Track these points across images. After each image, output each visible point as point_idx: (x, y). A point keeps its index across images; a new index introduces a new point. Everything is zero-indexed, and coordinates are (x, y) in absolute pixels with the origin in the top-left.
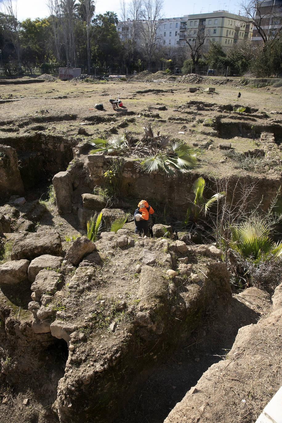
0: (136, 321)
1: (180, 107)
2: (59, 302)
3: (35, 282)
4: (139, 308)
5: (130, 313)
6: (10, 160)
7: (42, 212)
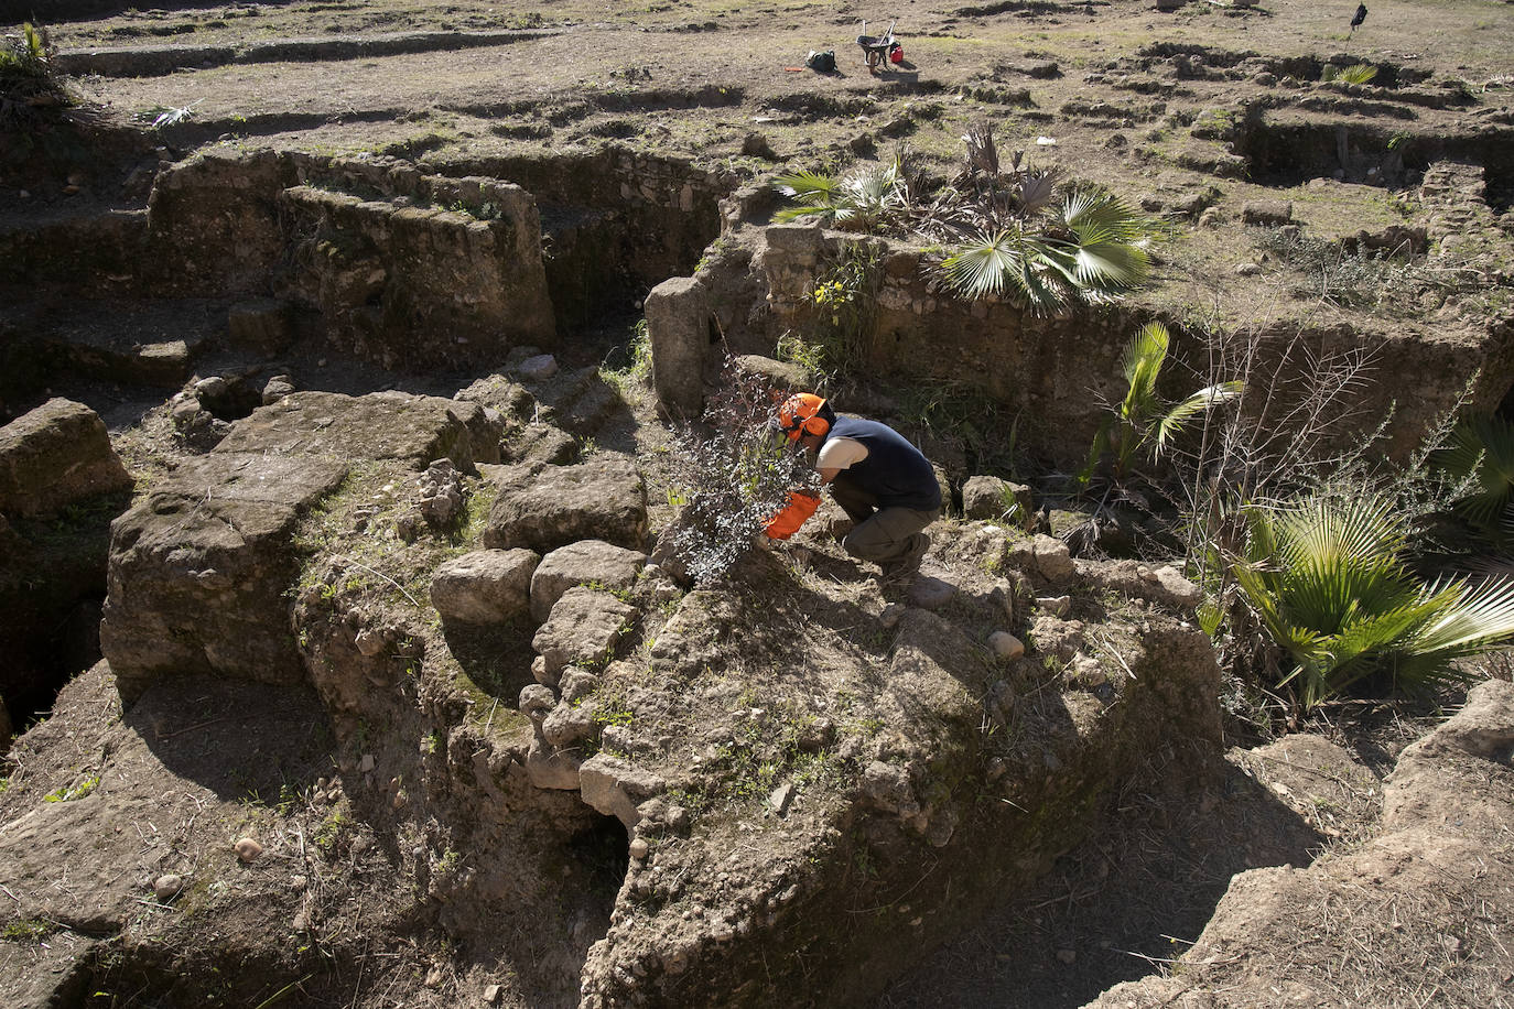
0: (863, 792)
1: (1112, 66)
2: (615, 697)
3: (549, 623)
4: (878, 748)
5: (844, 761)
6: (514, 233)
7: (604, 406)
